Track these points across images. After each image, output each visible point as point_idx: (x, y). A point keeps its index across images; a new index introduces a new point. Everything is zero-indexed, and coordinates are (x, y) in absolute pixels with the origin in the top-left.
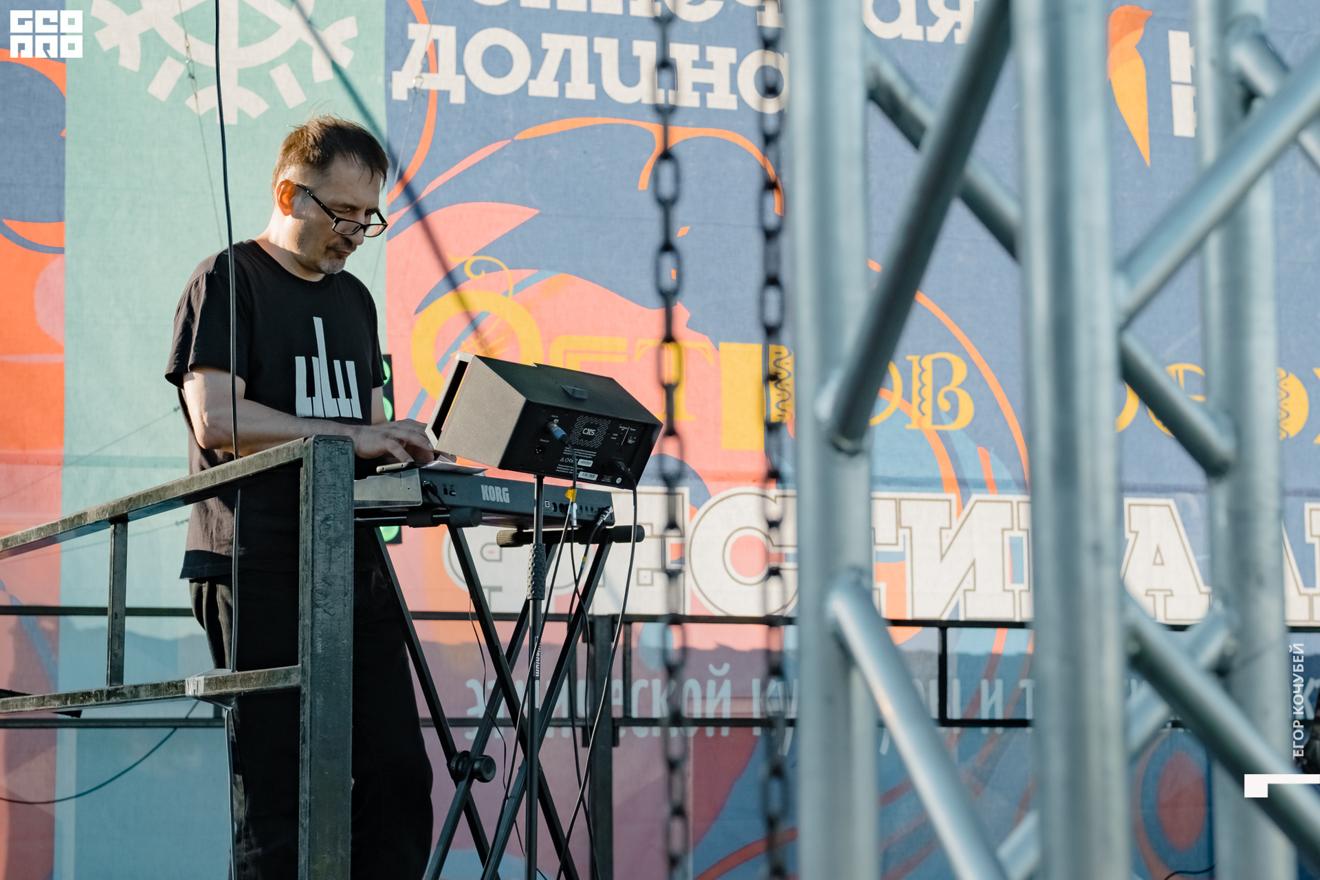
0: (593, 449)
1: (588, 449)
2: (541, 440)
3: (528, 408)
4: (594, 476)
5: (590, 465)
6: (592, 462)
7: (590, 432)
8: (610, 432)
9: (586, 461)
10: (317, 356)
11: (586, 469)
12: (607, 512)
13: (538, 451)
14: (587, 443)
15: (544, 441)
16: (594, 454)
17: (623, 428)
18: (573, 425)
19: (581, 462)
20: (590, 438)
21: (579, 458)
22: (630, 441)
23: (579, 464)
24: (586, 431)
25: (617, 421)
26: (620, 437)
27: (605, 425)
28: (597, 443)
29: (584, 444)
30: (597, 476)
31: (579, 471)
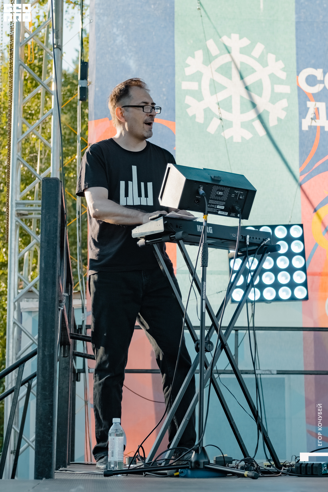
0: (223, 201)
1: (221, 201)
2: (197, 197)
3: (188, 182)
4: (226, 213)
5: (223, 208)
6: (224, 207)
7: (220, 193)
8: (230, 193)
9: (221, 206)
10: (132, 180)
11: (222, 210)
12: (266, 240)
13: (196, 201)
14: (220, 198)
15: (198, 197)
16: (224, 203)
17: (237, 192)
18: (211, 190)
19: (218, 207)
20: (221, 196)
21: (217, 205)
22: (241, 198)
23: (217, 207)
24: (218, 193)
25: (233, 189)
26: (236, 196)
27: (227, 190)
28: (225, 198)
29: (218, 199)
30: (227, 213)
31: (218, 211)
